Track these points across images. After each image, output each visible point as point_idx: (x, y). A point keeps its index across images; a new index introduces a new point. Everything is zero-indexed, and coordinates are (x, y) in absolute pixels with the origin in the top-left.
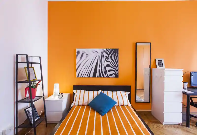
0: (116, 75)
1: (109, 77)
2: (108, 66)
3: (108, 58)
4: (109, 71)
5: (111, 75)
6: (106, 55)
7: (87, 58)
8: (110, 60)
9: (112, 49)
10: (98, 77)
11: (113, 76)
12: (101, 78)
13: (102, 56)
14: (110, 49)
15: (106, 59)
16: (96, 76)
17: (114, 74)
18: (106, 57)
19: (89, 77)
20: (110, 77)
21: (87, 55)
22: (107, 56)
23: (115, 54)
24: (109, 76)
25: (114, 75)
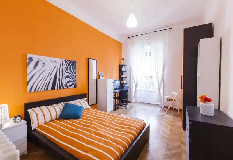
0: (74, 85)
1: (68, 88)
2: (67, 77)
3: (67, 69)
4: (69, 82)
5: (70, 86)
6: (65, 66)
7: (44, 67)
8: (69, 71)
9: (71, 61)
10: (57, 89)
11: (71, 87)
12: (60, 90)
13: (62, 66)
14: (69, 61)
15: (66, 70)
17: (72, 84)
18: (66, 68)
19: (47, 90)
20: (70, 87)
21: (44, 64)
22: (67, 67)
23: (74, 66)
24: (68, 86)
25: (73, 86)
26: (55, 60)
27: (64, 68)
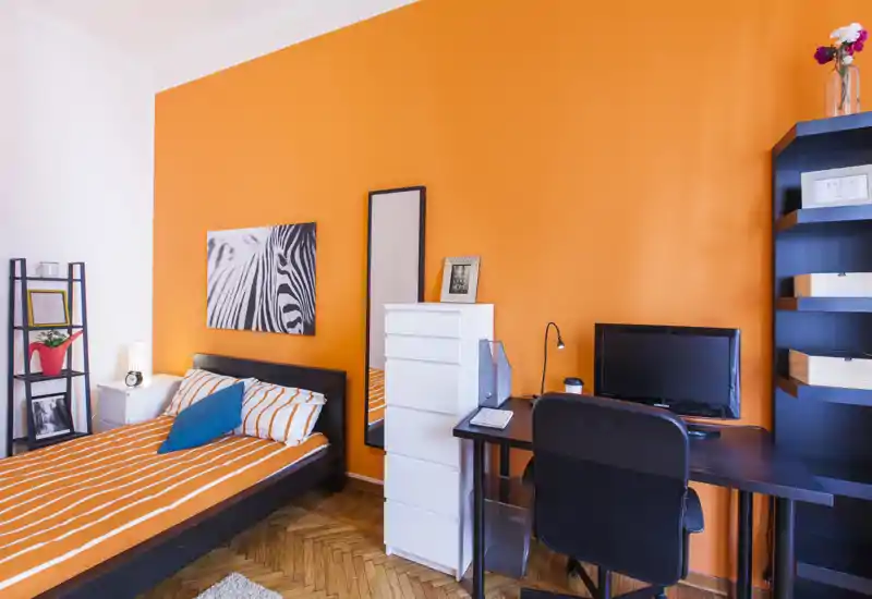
0: (306, 325)
1: (285, 331)
2: (284, 289)
3: (283, 261)
4: (289, 308)
5: (292, 325)
6: (279, 250)
7: (232, 261)
8: (289, 268)
10: (257, 329)
12: (265, 333)
13: (269, 253)
14: (291, 226)
15: (280, 266)
16: (254, 328)
17: (299, 320)
18: (280, 256)
19: (236, 327)
20: (290, 330)
21: (232, 251)
22: (282, 252)
23: (305, 244)
24: (285, 325)
25: (300, 326)
26: (256, 236)
27: (276, 258)
